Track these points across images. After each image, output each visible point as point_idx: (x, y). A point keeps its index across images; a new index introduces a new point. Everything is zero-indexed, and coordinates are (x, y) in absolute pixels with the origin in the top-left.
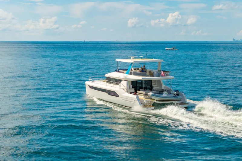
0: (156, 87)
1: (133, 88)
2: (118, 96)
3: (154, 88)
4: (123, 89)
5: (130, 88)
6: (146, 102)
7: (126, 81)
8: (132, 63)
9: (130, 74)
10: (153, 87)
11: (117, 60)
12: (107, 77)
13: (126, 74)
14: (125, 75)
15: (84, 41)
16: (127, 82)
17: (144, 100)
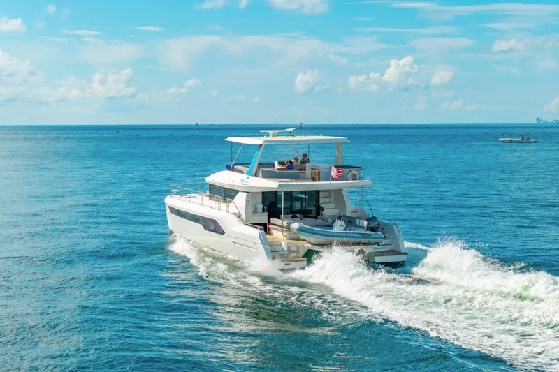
0: (329, 209)
1: (263, 211)
2: (223, 233)
3: (324, 212)
4: (234, 214)
5: (255, 211)
6: (286, 249)
7: (245, 194)
8: (261, 146)
9: (256, 175)
10: (323, 210)
11: (230, 139)
12: (210, 185)
13: (247, 174)
14: (244, 176)
15: (197, 124)
16: (247, 197)
17: (283, 243)
